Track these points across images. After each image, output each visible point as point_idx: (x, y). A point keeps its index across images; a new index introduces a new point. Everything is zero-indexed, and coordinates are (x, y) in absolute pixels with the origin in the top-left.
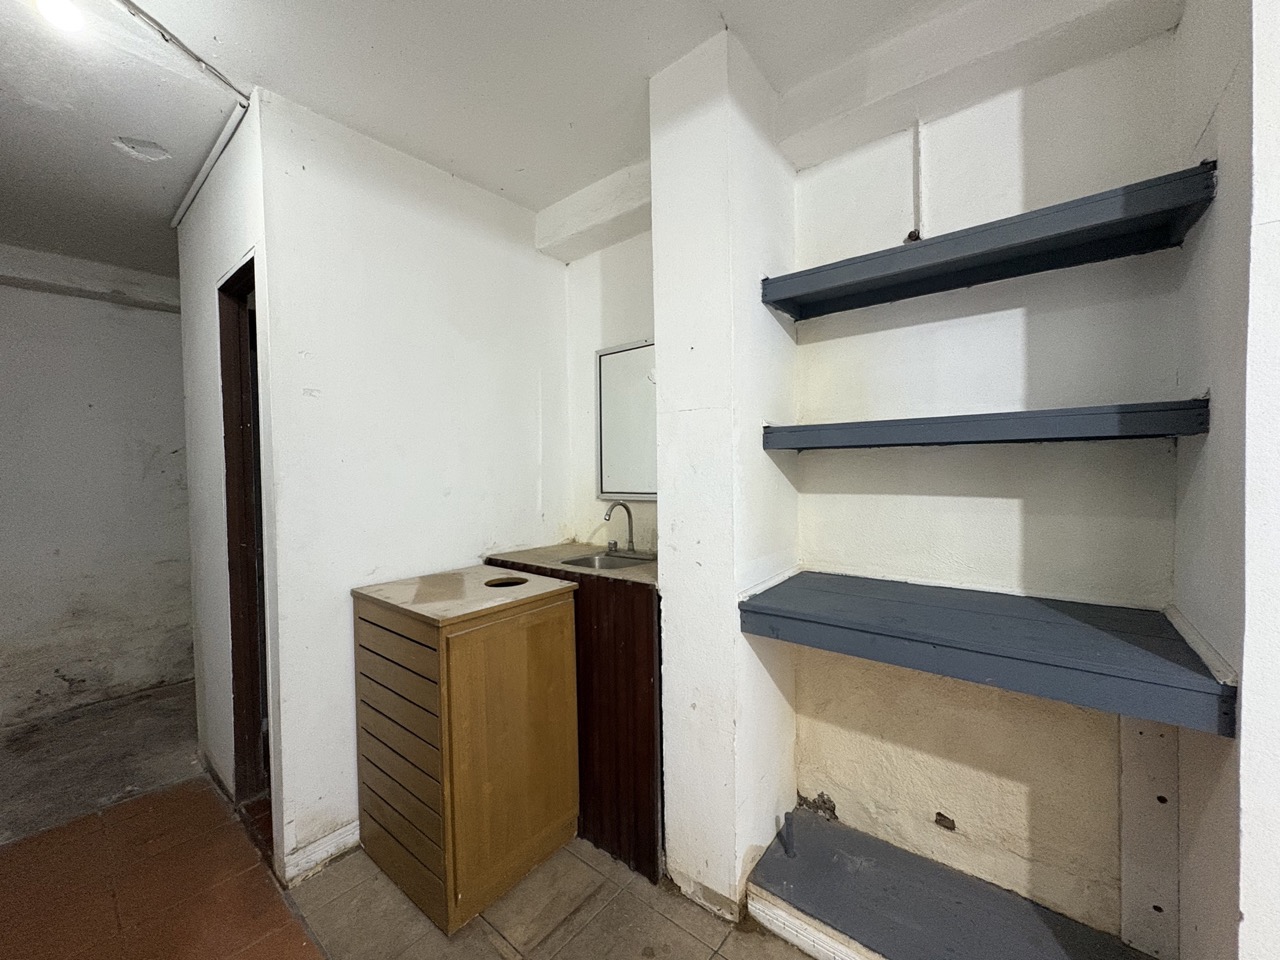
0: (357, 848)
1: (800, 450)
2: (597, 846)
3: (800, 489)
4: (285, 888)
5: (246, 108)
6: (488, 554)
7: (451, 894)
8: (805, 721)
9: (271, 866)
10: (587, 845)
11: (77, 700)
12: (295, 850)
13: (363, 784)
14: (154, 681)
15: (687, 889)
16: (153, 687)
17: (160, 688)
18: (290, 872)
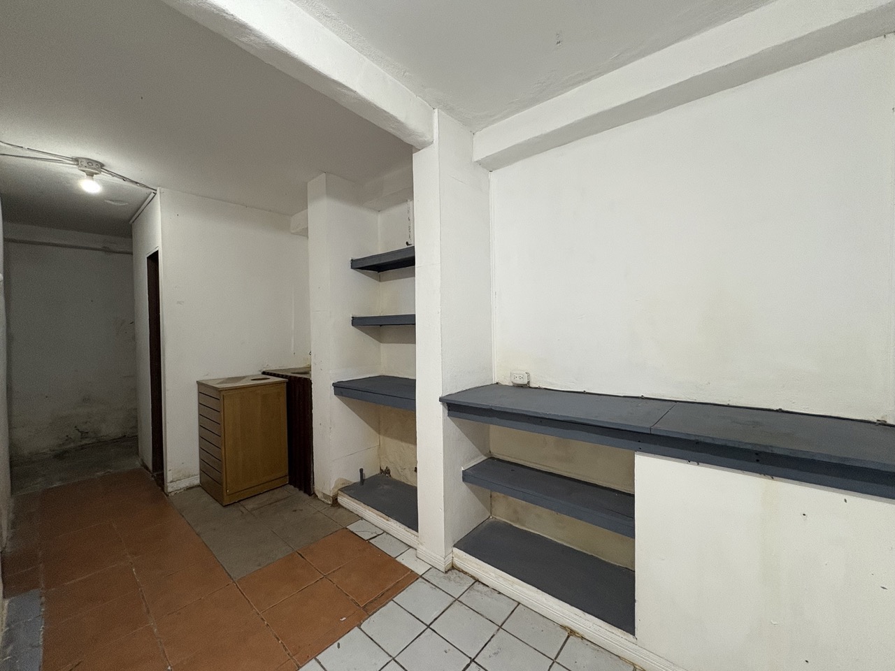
0: (198, 486)
1: (381, 325)
2: (295, 487)
3: (381, 341)
4: (167, 496)
5: (155, 194)
6: (264, 370)
7: (224, 489)
8: (381, 437)
9: (164, 491)
10: (292, 487)
11: (84, 442)
12: (172, 482)
13: (202, 460)
14: (120, 435)
15: (319, 496)
16: (120, 438)
17: (124, 437)
18: (170, 489)
